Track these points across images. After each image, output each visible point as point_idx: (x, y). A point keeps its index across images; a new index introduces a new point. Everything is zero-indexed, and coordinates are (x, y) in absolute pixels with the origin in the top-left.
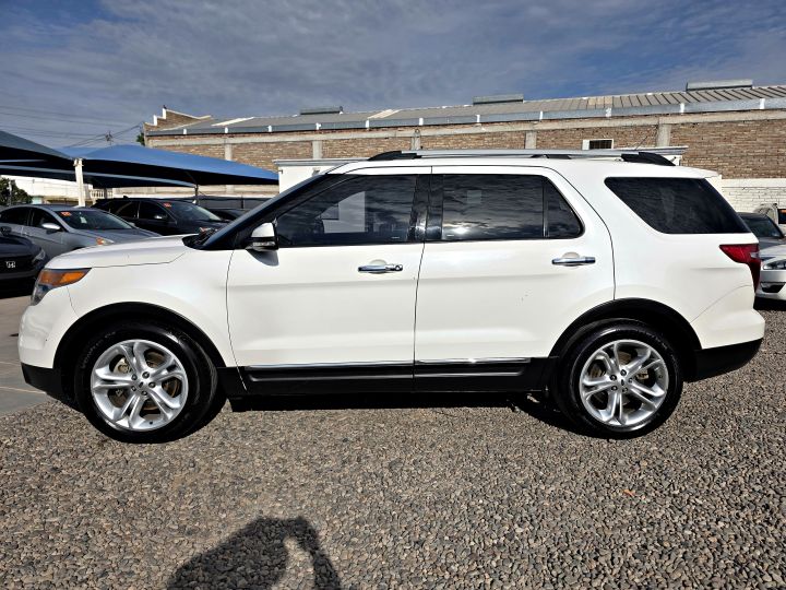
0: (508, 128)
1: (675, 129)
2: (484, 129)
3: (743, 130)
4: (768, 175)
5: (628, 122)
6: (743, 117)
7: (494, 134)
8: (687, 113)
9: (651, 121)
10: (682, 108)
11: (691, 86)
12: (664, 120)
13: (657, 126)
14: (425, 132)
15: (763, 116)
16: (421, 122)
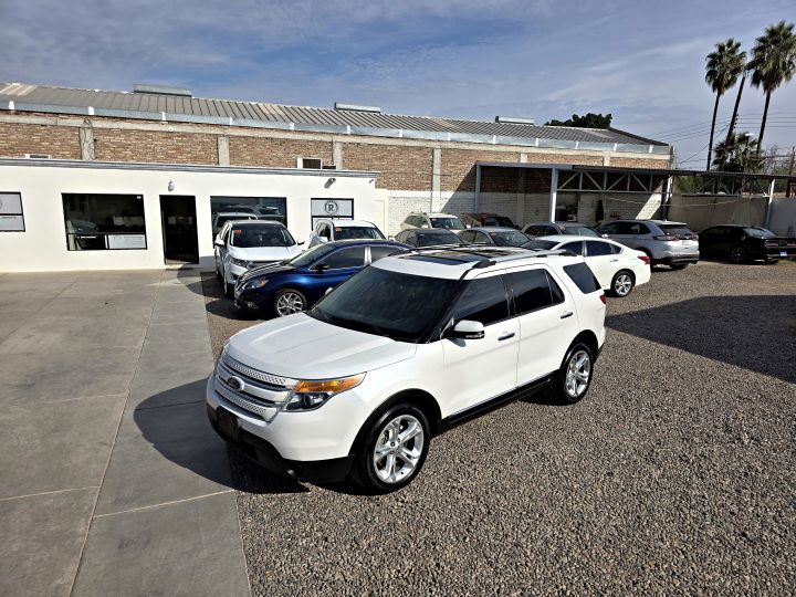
0: (198, 130)
1: (345, 147)
2: (171, 128)
3: (391, 152)
4: (408, 188)
5: (310, 137)
6: (390, 142)
7: (184, 135)
8: (352, 135)
9: (327, 138)
10: (349, 131)
11: (339, 106)
12: (335, 138)
13: (331, 143)
14: (97, 124)
15: (401, 143)
16: (91, 111)
